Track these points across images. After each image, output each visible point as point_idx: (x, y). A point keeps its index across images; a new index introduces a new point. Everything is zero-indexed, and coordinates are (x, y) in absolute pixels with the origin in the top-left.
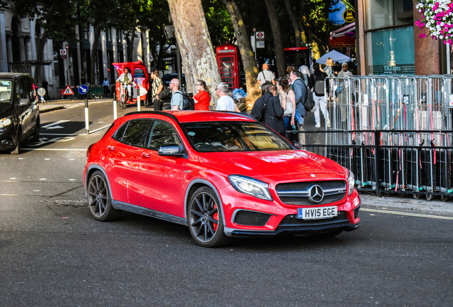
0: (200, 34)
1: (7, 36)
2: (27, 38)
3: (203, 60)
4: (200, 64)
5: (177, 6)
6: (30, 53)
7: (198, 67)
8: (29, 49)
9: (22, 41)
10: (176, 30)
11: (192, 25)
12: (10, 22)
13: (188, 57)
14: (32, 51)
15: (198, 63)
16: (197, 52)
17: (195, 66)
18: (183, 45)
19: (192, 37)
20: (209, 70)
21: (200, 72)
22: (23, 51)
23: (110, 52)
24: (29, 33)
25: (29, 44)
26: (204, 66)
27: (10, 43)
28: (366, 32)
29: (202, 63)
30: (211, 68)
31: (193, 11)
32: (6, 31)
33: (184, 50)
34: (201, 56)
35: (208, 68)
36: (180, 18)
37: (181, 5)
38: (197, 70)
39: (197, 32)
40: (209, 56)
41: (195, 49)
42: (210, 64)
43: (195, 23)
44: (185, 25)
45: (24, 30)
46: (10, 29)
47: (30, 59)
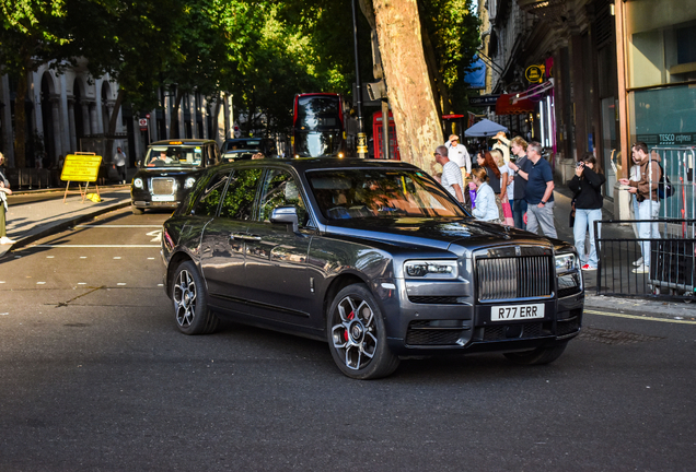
0: (422, 94)
1: (69, 102)
2: (92, 105)
3: (426, 127)
4: (422, 133)
5: (393, 57)
6: (95, 124)
7: (419, 136)
8: (95, 118)
9: (86, 109)
10: (389, 88)
11: (412, 82)
12: (72, 84)
13: (405, 125)
14: (98, 121)
15: (419, 131)
16: (418, 118)
17: (415, 135)
18: (399, 108)
19: (412, 98)
20: (433, 141)
21: (421, 143)
22: (88, 121)
23: (188, 123)
24: (94, 99)
25: (94, 113)
26: (426, 135)
27: (72, 111)
28: (628, 91)
29: (425, 132)
30: (435, 138)
31: (414, 63)
32: (68, 97)
33: (399, 115)
34: (423, 123)
35: (432, 138)
36: (396, 73)
37: (399, 55)
38: (418, 141)
39: (419, 91)
40: (433, 123)
41: (415, 114)
42: (435, 134)
43: (416, 79)
44: (403, 81)
45: (88, 96)
46: (71, 94)
47: (96, 132)
